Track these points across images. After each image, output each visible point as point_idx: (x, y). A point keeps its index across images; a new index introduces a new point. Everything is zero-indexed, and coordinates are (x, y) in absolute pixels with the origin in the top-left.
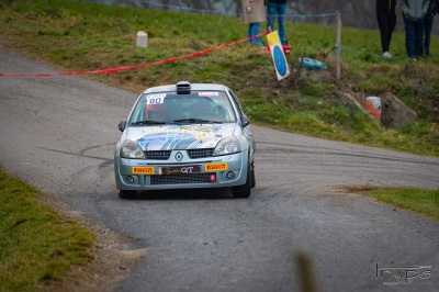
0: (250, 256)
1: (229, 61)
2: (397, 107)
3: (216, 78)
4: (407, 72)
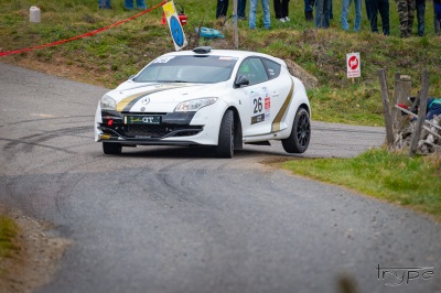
1: (124, 33)
2: (297, 73)
3: (113, 51)
4: (306, 38)
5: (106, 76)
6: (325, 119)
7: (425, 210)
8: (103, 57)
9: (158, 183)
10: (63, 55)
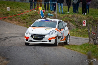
0: (35, 62)
1: (30, 14)
2: (71, 25)
3: (27, 18)
4: (73, 17)
5: (25, 24)
6: (77, 36)
7: (94, 57)
8: (24, 20)
9: (33, 49)
10: (14, 19)
